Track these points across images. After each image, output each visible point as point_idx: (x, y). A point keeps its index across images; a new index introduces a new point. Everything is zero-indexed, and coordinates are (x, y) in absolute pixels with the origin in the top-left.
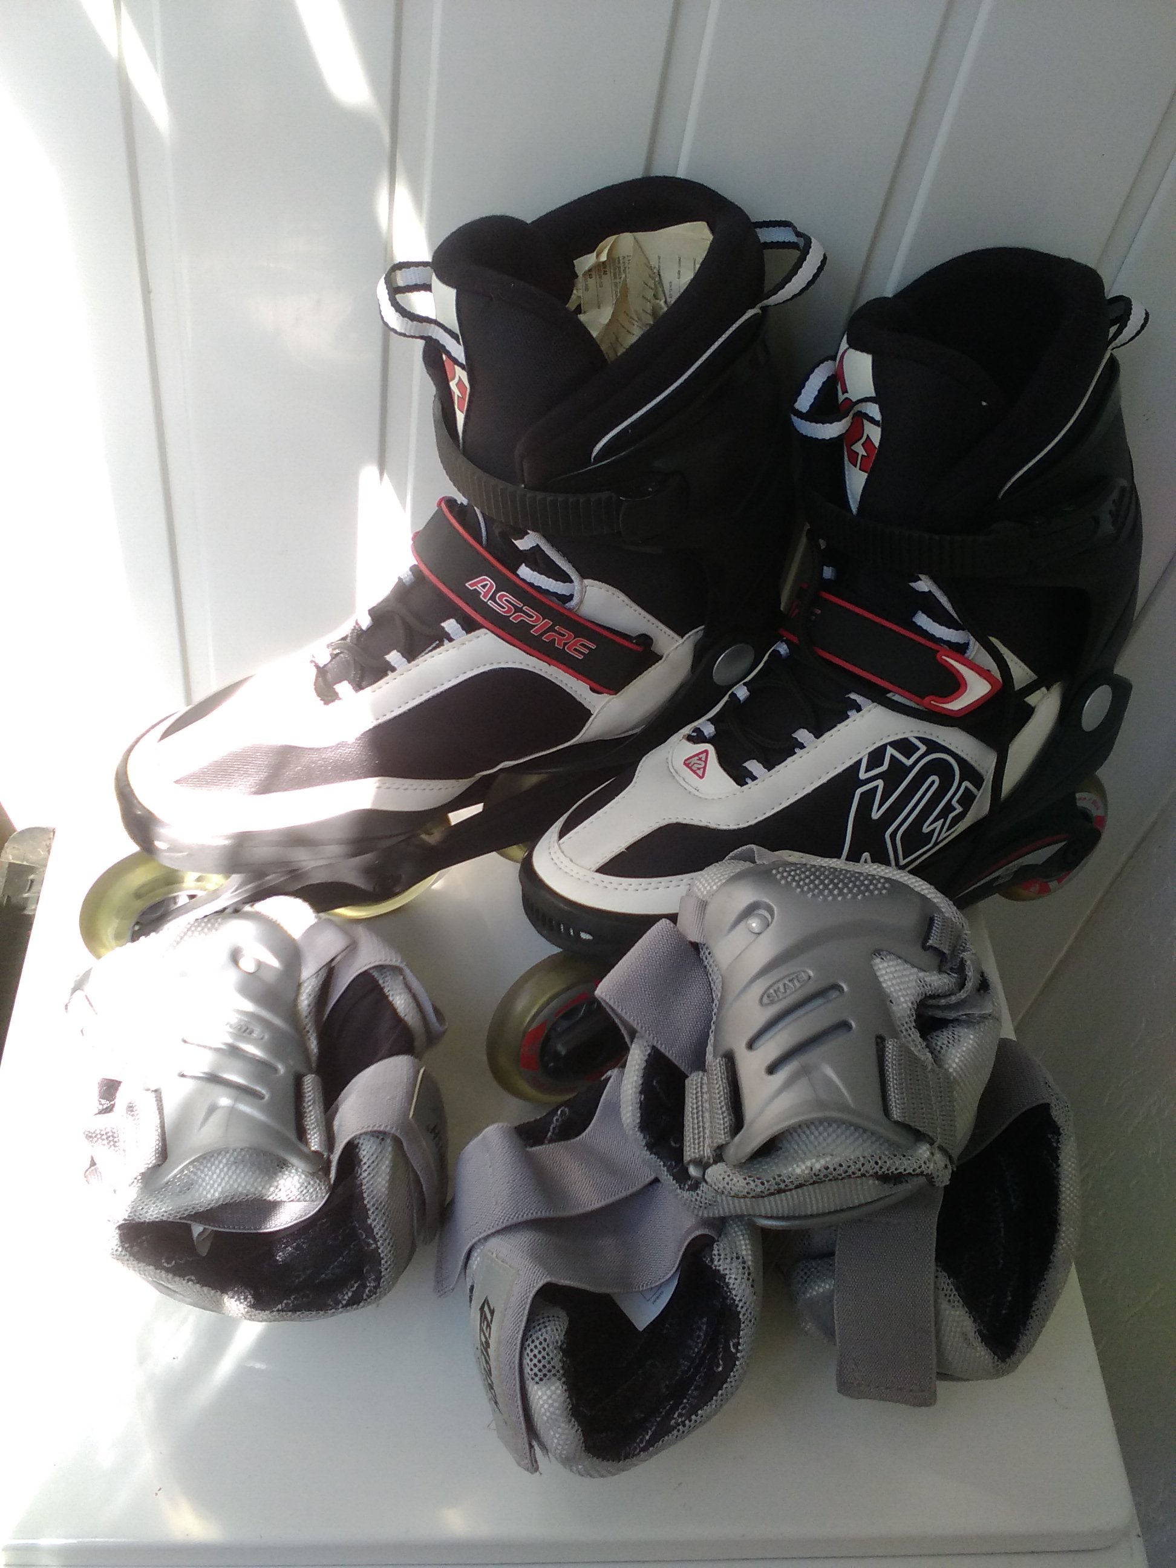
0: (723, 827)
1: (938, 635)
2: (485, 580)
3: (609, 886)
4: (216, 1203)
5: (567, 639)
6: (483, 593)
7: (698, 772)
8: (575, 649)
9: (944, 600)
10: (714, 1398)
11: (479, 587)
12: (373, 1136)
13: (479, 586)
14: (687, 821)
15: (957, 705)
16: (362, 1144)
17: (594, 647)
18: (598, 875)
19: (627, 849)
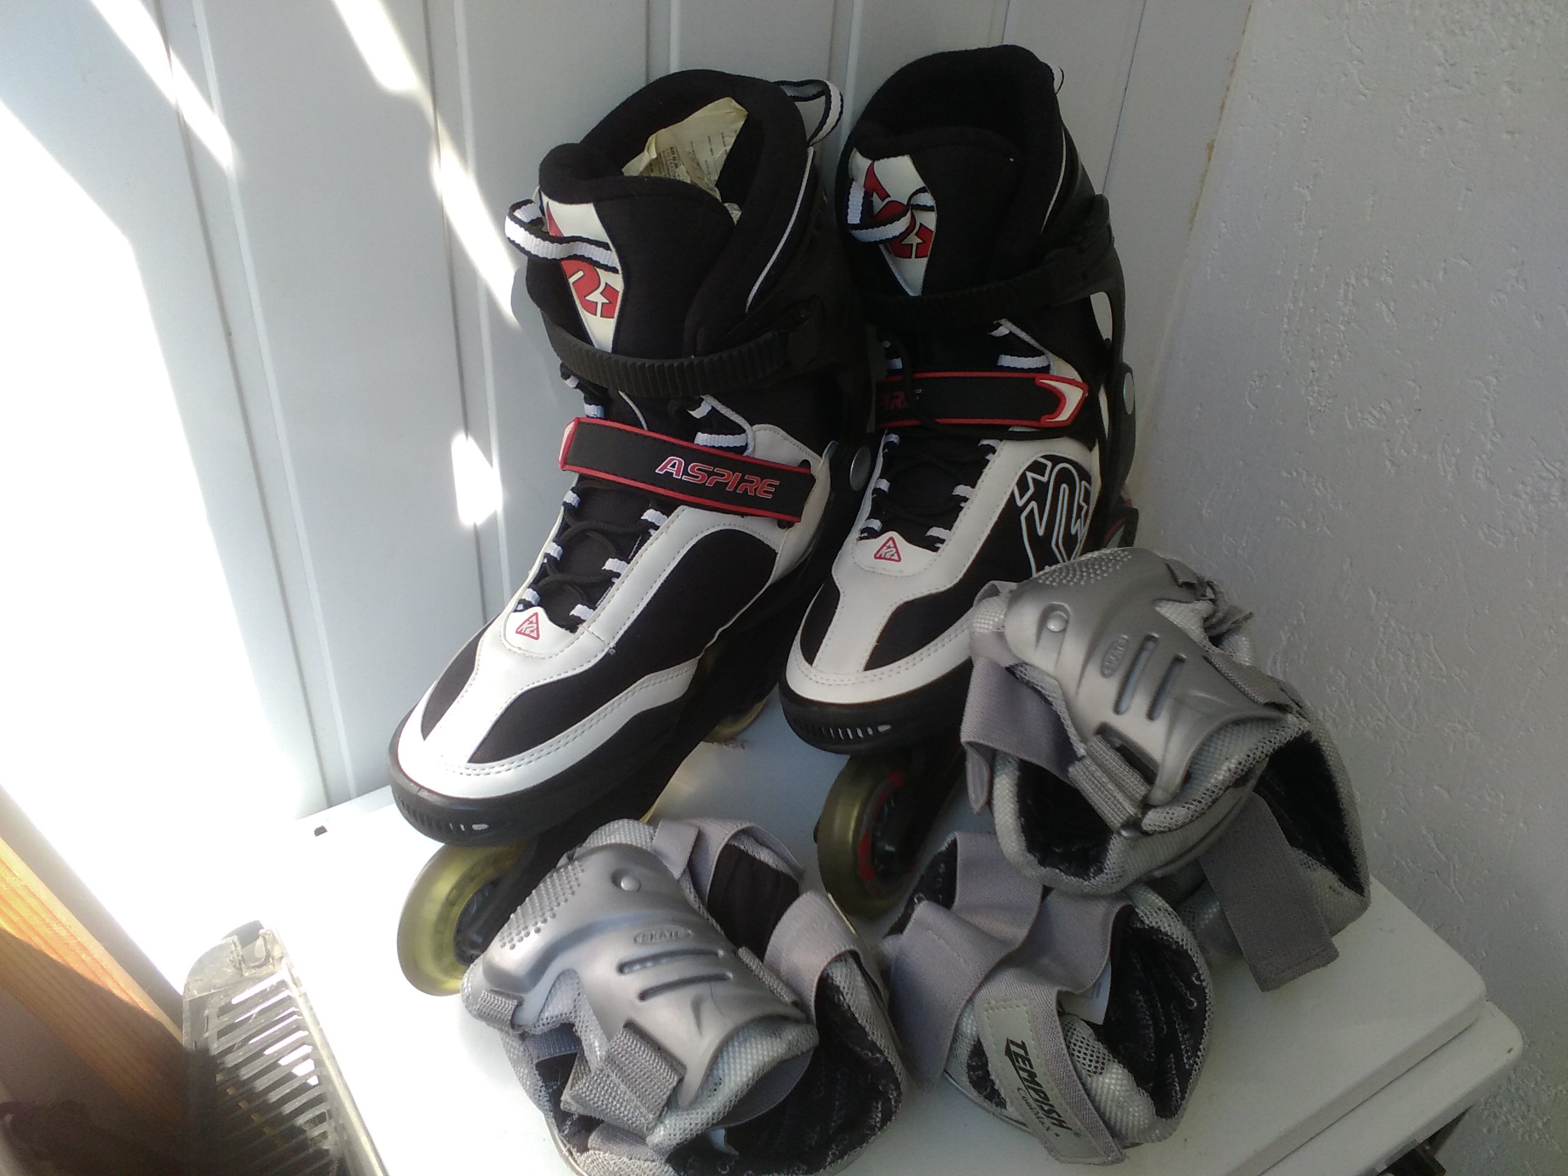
0: (942, 589)
1: (1026, 367)
2: (673, 460)
3: (883, 676)
4: (753, 1080)
5: (756, 485)
6: (674, 472)
7: (893, 558)
8: (765, 492)
9: (1023, 335)
10: (1205, 1029)
11: (669, 469)
12: (837, 961)
13: (668, 467)
14: (911, 598)
15: (1065, 415)
16: (832, 973)
17: (777, 483)
18: (868, 672)
19: (878, 641)
